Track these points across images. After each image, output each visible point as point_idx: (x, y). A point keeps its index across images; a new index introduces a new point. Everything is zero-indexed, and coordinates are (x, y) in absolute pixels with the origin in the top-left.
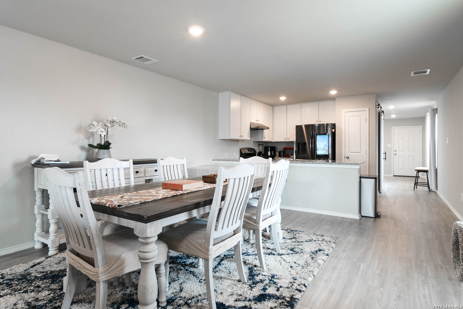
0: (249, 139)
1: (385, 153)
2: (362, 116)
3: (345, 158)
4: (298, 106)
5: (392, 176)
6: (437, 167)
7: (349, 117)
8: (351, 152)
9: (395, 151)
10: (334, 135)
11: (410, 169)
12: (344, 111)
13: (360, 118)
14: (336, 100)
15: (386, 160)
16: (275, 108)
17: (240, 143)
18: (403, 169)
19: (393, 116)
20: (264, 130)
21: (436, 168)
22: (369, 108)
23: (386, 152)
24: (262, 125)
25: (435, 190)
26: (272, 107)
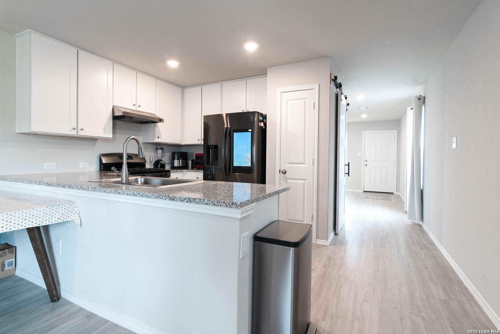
0: (110, 136)
1: (349, 165)
2: (307, 100)
3: (280, 173)
4: (217, 86)
5: (362, 192)
6: (423, 186)
7: (288, 100)
8: (290, 163)
9: (366, 161)
10: (263, 132)
11: (383, 183)
12: (279, 90)
13: (305, 102)
14: (268, 75)
15: (349, 176)
16: (187, 91)
17: (98, 144)
18: (375, 183)
19: (364, 116)
20: (158, 123)
21: (422, 188)
22: (319, 84)
23: (349, 163)
24: (154, 114)
25: (420, 223)
26: (180, 89)
